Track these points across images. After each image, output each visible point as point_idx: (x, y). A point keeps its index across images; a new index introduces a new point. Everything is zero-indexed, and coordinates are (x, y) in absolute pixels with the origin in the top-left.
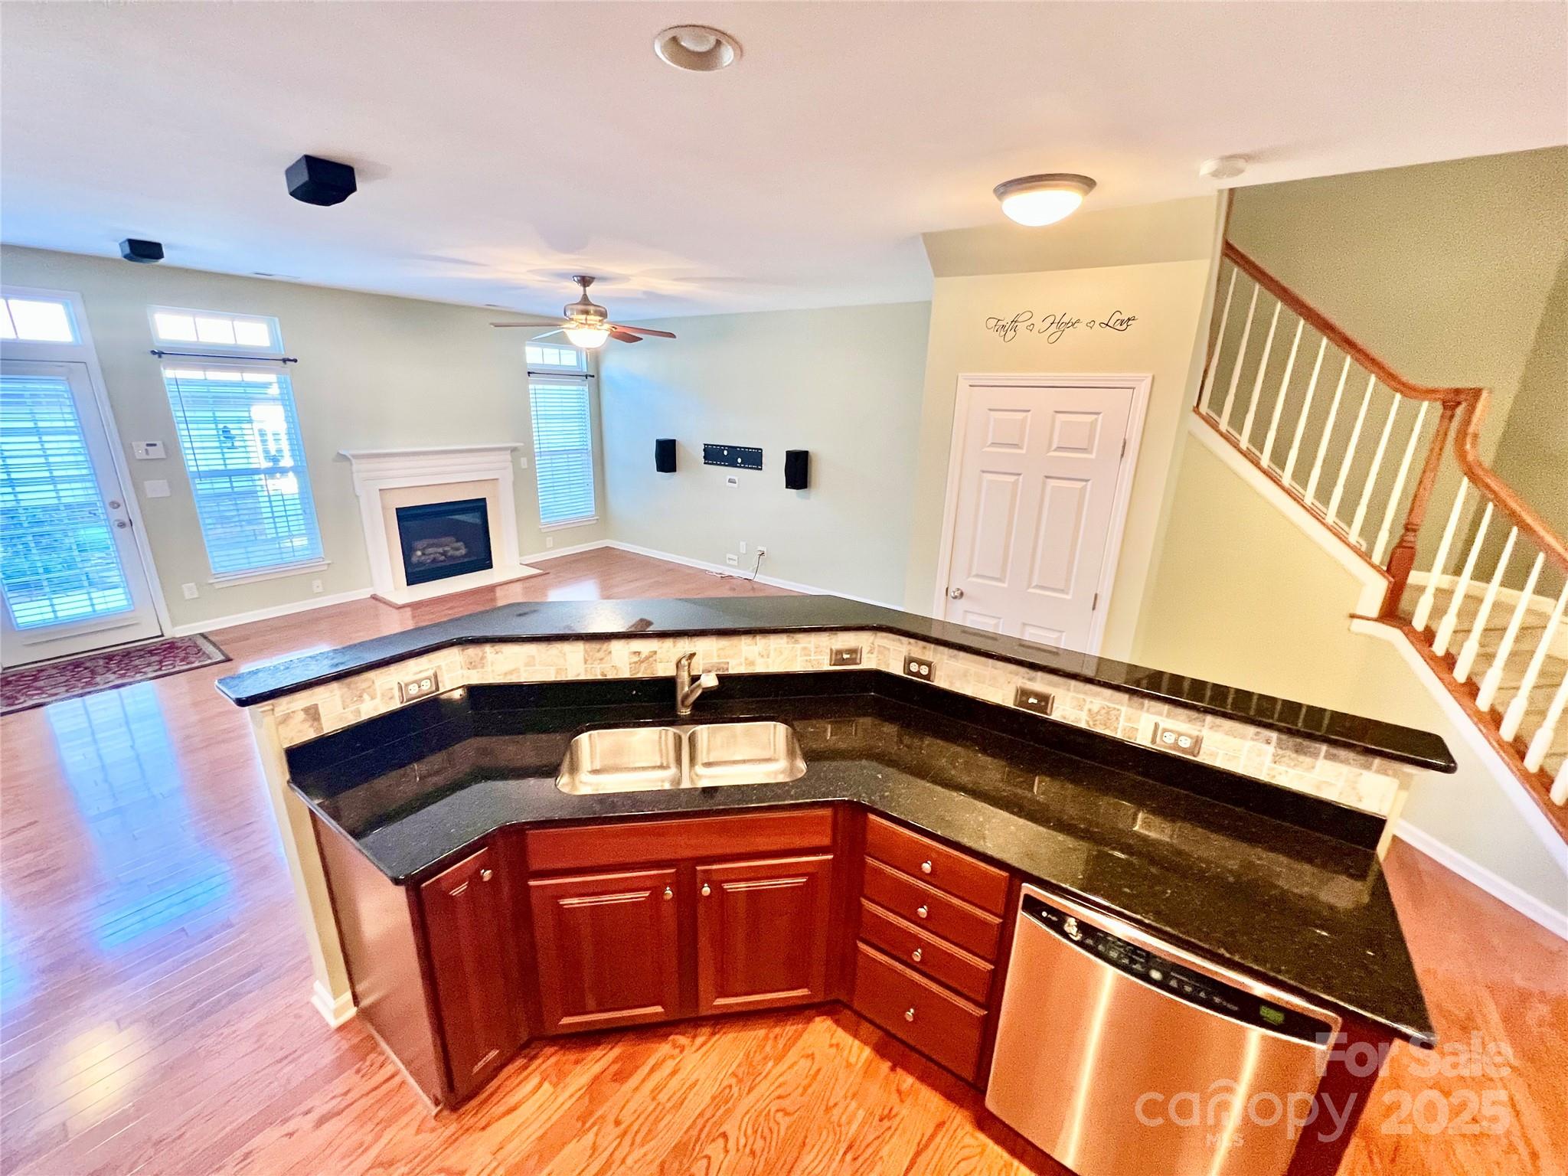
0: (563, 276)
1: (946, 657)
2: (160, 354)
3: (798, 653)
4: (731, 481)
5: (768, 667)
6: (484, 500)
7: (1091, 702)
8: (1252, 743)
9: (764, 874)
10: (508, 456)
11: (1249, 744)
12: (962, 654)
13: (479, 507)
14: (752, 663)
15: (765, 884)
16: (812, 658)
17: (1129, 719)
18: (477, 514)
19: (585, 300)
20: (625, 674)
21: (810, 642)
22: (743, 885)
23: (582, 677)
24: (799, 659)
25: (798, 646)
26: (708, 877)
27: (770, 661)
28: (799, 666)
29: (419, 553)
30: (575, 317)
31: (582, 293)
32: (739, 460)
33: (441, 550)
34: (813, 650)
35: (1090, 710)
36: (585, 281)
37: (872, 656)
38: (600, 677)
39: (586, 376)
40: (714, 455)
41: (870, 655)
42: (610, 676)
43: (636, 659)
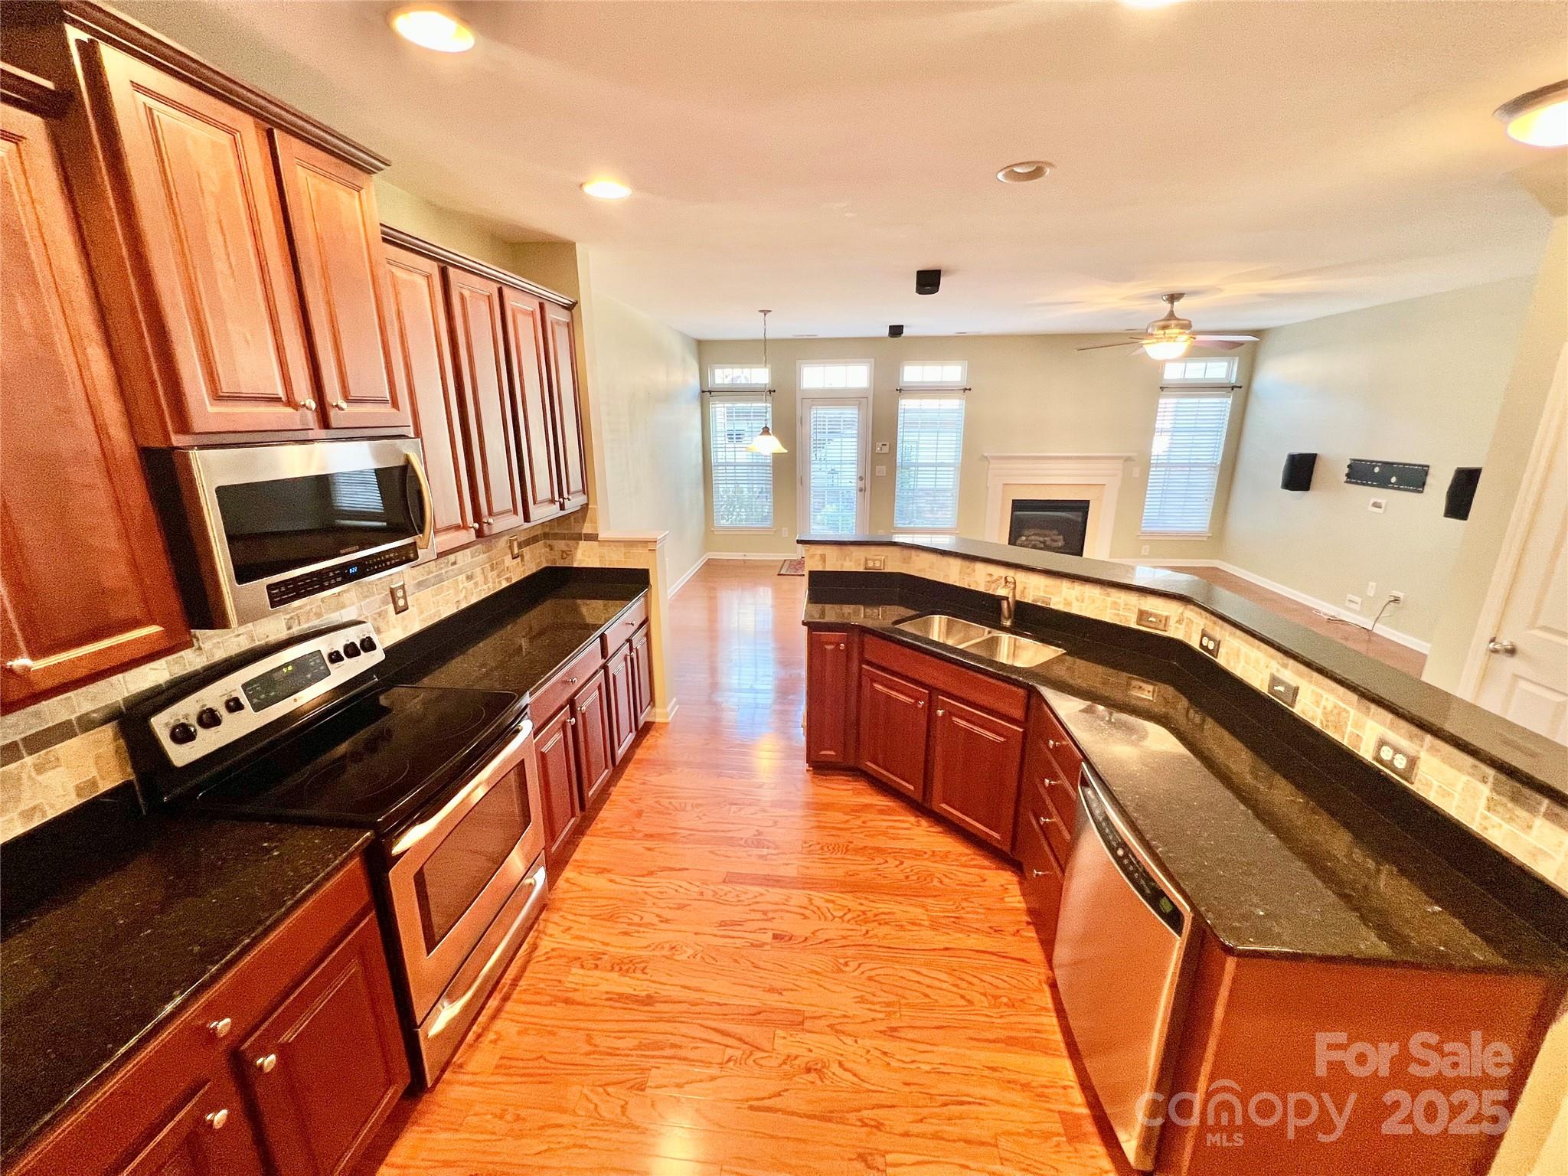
0: (1153, 297)
1: (1227, 634)
2: (900, 390)
3: (1109, 605)
4: (1376, 505)
5: (1081, 611)
6: (1089, 501)
7: (1327, 699)
8: (1468, 778)
9: (978, 721)
10: (1119, 464)
11: (1464, 778)
12: (1239, 633)
13: (1081, 507)
14: (1069, 604)
15: (977, 730)
16: (1121, 613)
17: (1356, 725)
18: (1080, 514)
19: (1171, 315)
20: (981, 589)
21: (1120, 598)
22: (964, 723)
23: (957, 584)
24: (1109, 611)
25: (1109, 600)
26: (943, 705)
27: (1084, 605)
28: (1108, 617)
29: (1024, 538)
30: (1156, 332)
31: (1168, 310)
32: (1393, 480)
33: (1041, 539)
34: (1122, 606)
35: (1325, 708)
36: (1173, 298)
37: (1180, 626)
38: (967, 587)
39: (1233, 388)
40: (1361, 473)
41: (1177, 625)
42: (972, 588)
43: (989, 579)
